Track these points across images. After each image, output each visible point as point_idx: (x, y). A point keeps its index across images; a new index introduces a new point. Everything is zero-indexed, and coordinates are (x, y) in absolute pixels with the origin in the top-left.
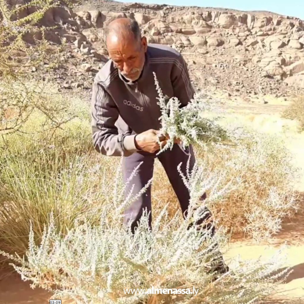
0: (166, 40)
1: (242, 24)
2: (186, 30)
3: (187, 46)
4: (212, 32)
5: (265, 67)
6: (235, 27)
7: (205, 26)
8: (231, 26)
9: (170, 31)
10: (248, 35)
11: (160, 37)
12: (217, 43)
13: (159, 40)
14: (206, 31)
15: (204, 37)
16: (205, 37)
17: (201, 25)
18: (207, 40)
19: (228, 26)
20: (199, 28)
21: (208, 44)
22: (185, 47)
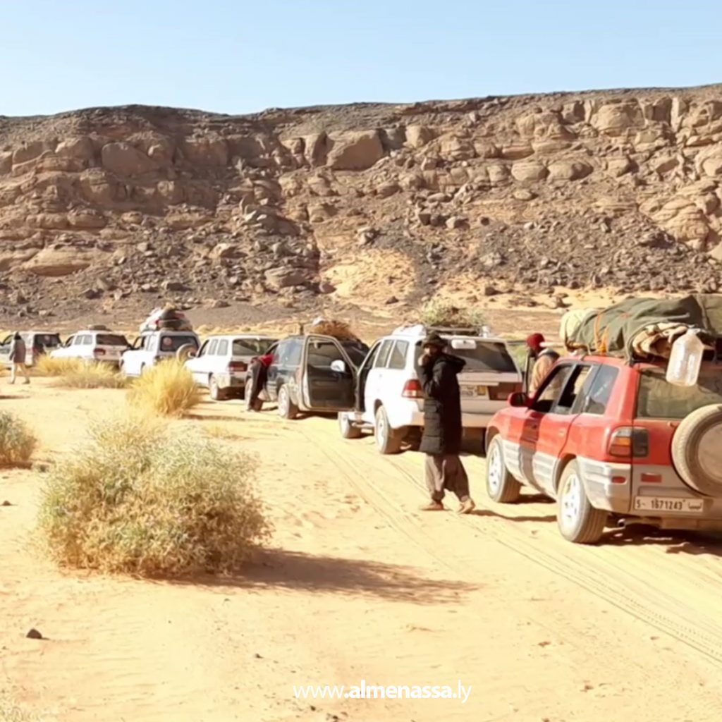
0: (451, 176)
1: (653, 122)
2: (512, 149)
3: (496, 186)
4: (573, 147)
5: (666, 221)
6: (632, 132)
7: (559, 136)
8: (625, 130)
9: (472, 155)
10: (658, 148)
11: (438, 173)
12: (570, 173)
13: (436, 177)
14: (558, 147)
15: (544, 162)
16: (548, 161)
17: (551, 135)
18: (550, 168)
19: (617, 130)
20: (545, 141)
21: (550, 177)
22: (491, 187)
